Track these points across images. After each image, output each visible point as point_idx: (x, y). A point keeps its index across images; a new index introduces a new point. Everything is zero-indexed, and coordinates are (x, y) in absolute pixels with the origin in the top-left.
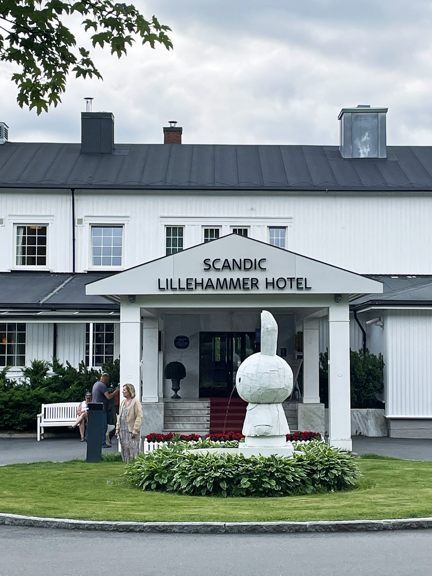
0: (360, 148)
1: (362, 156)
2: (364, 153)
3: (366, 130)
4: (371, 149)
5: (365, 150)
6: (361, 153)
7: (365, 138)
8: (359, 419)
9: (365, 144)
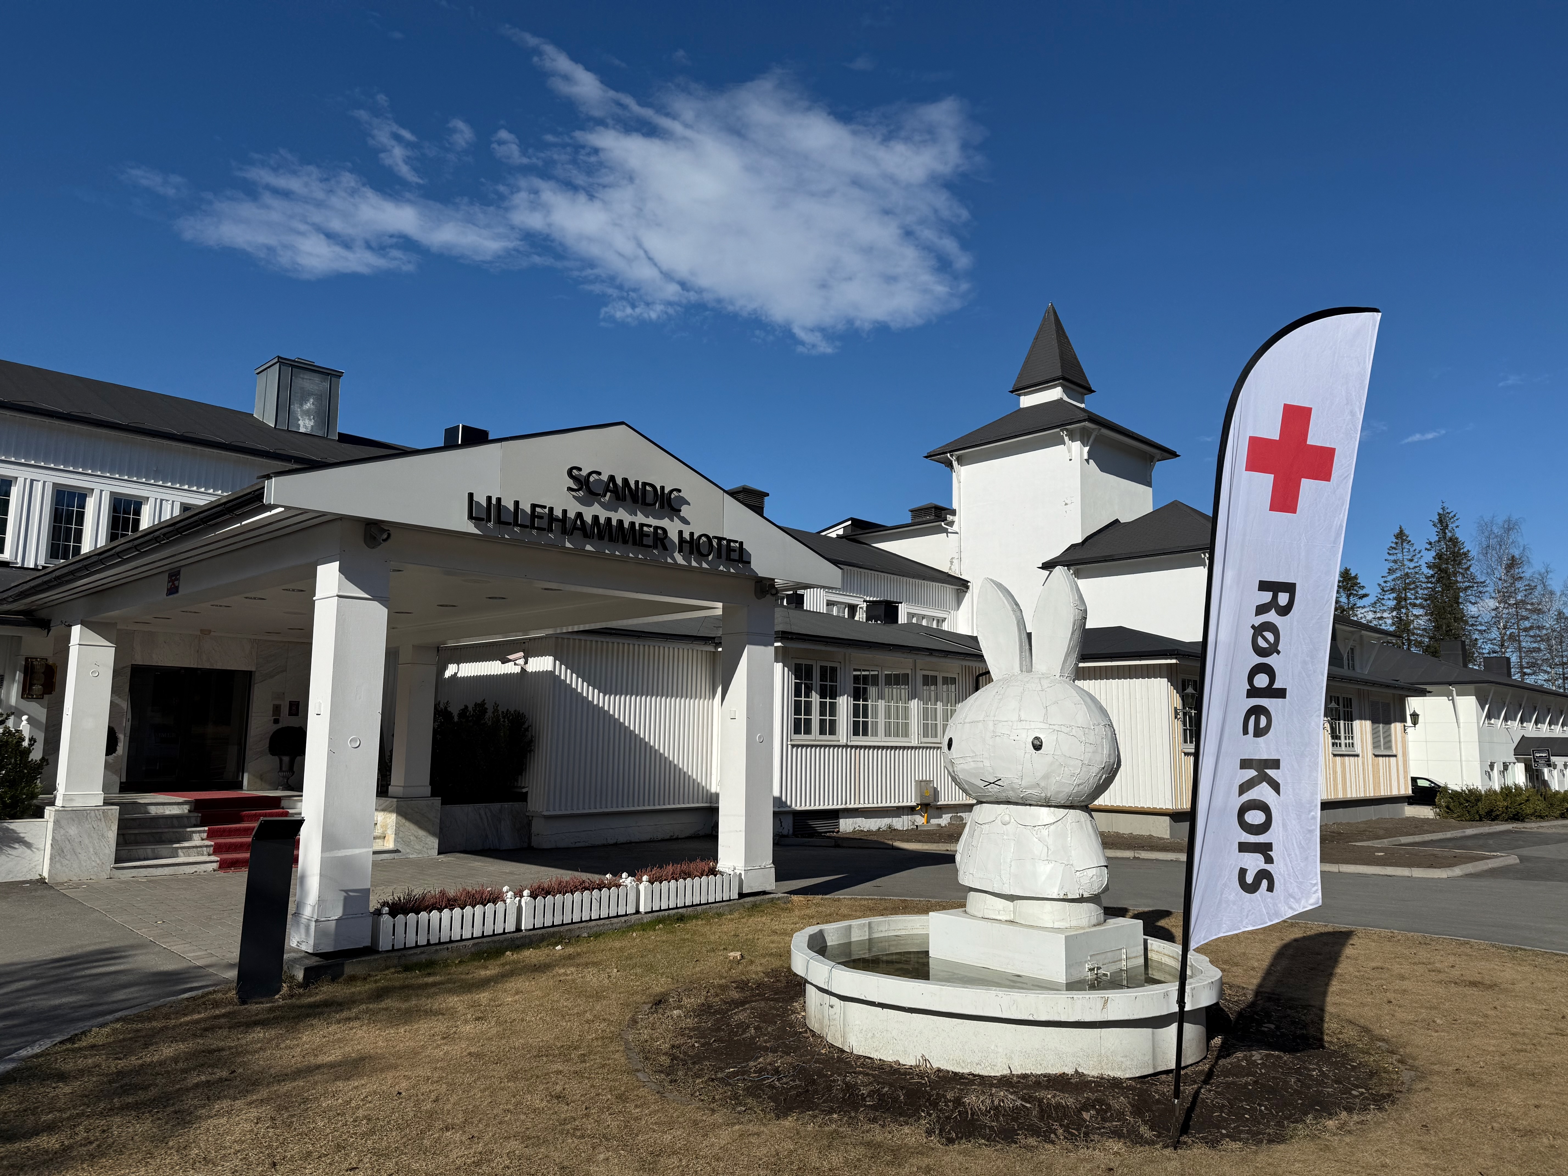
0: (300, 417)
1: (302, 430)
2: (306, 428)
3: (310, 394)
4: (315, 422)
5: (307, 422)
6: (301, 426)
7: (309, 405)
8: (488, 821)
9: (307, 413)
